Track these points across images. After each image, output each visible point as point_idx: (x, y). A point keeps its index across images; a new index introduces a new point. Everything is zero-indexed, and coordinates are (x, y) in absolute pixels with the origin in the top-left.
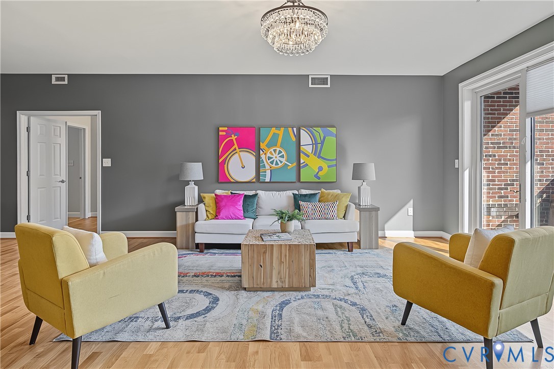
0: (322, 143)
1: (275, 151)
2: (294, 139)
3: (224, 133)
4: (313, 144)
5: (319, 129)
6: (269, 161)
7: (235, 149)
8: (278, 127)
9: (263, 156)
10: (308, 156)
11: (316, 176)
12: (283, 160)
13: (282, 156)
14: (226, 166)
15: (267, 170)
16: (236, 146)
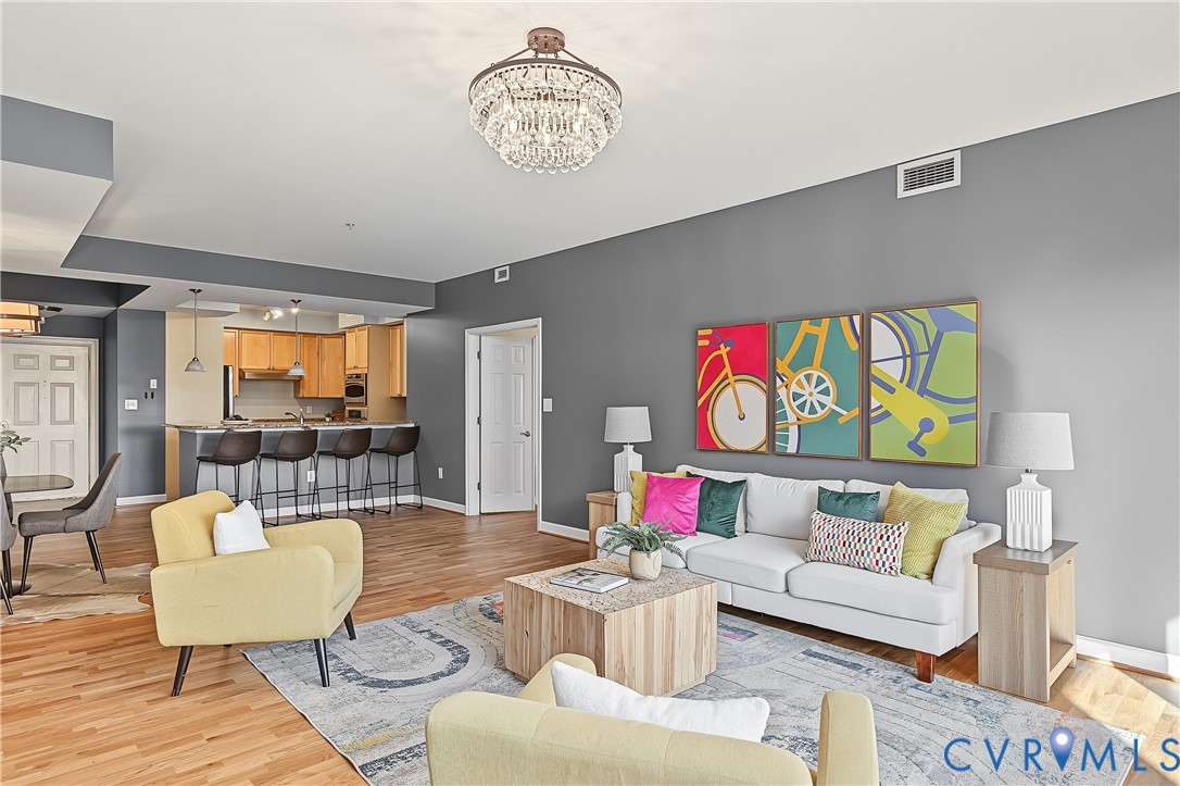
0: (933, 351)
1: (808, 377)
2: (854, 346)
3: (706, 342)
4: (904, 357)
5: (923, 314)
6: (795, 404)
7: (726, 377)
8: (815, 318)
9: (782, 392)
10: (891, 390)
11: (913, 445)
12: (829, 401)
13: (826, 392)
14: (709, 413)
15: (793, 424)
16: (727, 370)
